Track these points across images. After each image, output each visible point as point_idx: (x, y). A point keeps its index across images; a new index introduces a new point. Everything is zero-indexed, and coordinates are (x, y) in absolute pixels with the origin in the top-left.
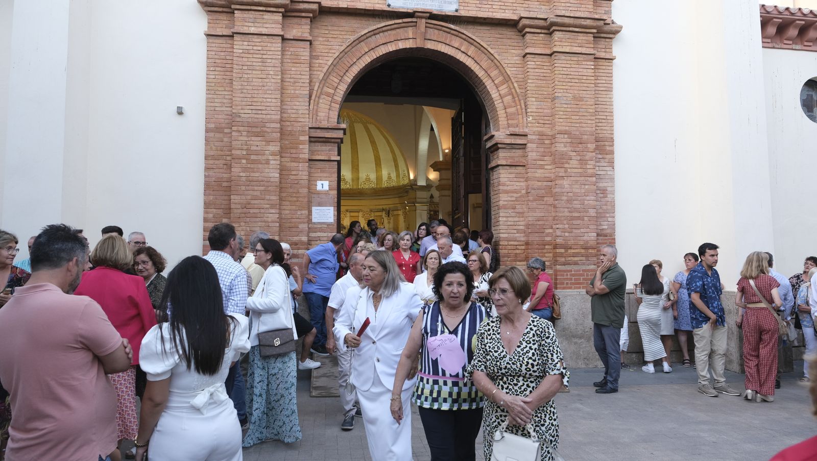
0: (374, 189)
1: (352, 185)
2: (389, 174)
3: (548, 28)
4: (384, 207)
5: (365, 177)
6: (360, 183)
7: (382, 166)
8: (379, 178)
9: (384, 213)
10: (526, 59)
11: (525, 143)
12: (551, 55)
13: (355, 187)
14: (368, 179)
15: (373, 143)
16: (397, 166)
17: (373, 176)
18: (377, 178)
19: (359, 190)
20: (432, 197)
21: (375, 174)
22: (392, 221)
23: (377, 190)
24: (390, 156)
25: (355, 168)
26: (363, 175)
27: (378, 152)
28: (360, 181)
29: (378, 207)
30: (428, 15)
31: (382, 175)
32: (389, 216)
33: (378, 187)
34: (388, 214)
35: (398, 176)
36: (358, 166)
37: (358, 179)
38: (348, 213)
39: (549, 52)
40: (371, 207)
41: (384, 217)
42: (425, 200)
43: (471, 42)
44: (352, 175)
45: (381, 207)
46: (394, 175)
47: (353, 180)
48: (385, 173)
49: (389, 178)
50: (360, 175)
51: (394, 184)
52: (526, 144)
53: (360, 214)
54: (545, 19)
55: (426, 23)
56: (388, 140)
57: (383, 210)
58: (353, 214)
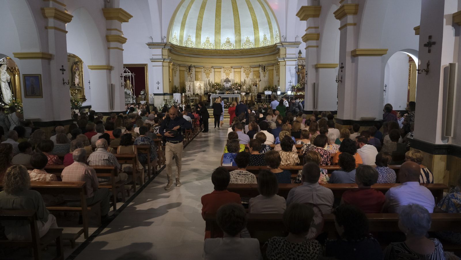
0: (253, 48)
1: (236, 46)
2: (265, 36)
4: (261, 63)
5: (245, 39)
6: (242, 44)
7: (259, 29)
8: (257, 40)
9: (260, 68)
13: (238, 48)
14: (248, 41)
15: (251, 9)
16: (271, 28)
17: (252, 38)
18: (255, 40)
19: (241, 50)
20: (300, 53)
21: (254, 36)
22: (267, 75)
23: (255, 49)
24: (265, 20)
25: (238, 31)
26: (244, 38)
27: (256, 17)
28: (242, 42)
29: (256, 64)
31: (259, 36)
32: (264, 71)
33: (256, 47)
34: (264, 69)
35: (272, 36)
36: (240, 30)
37: (240, 41)
38: (232, 69)
40: (251, 64)
41: (260, 72)
42: (294, 56)
44: (235, 38)
45: (258, 64)
46: (268, 36)
47: (236, 42)
48: (261, 35)
49: (265, 39)
50: (242, 38)
51: (269, 44)
53: (242, 70)
56: (263, 5)
57: (260, 66)
58: (236, 70)
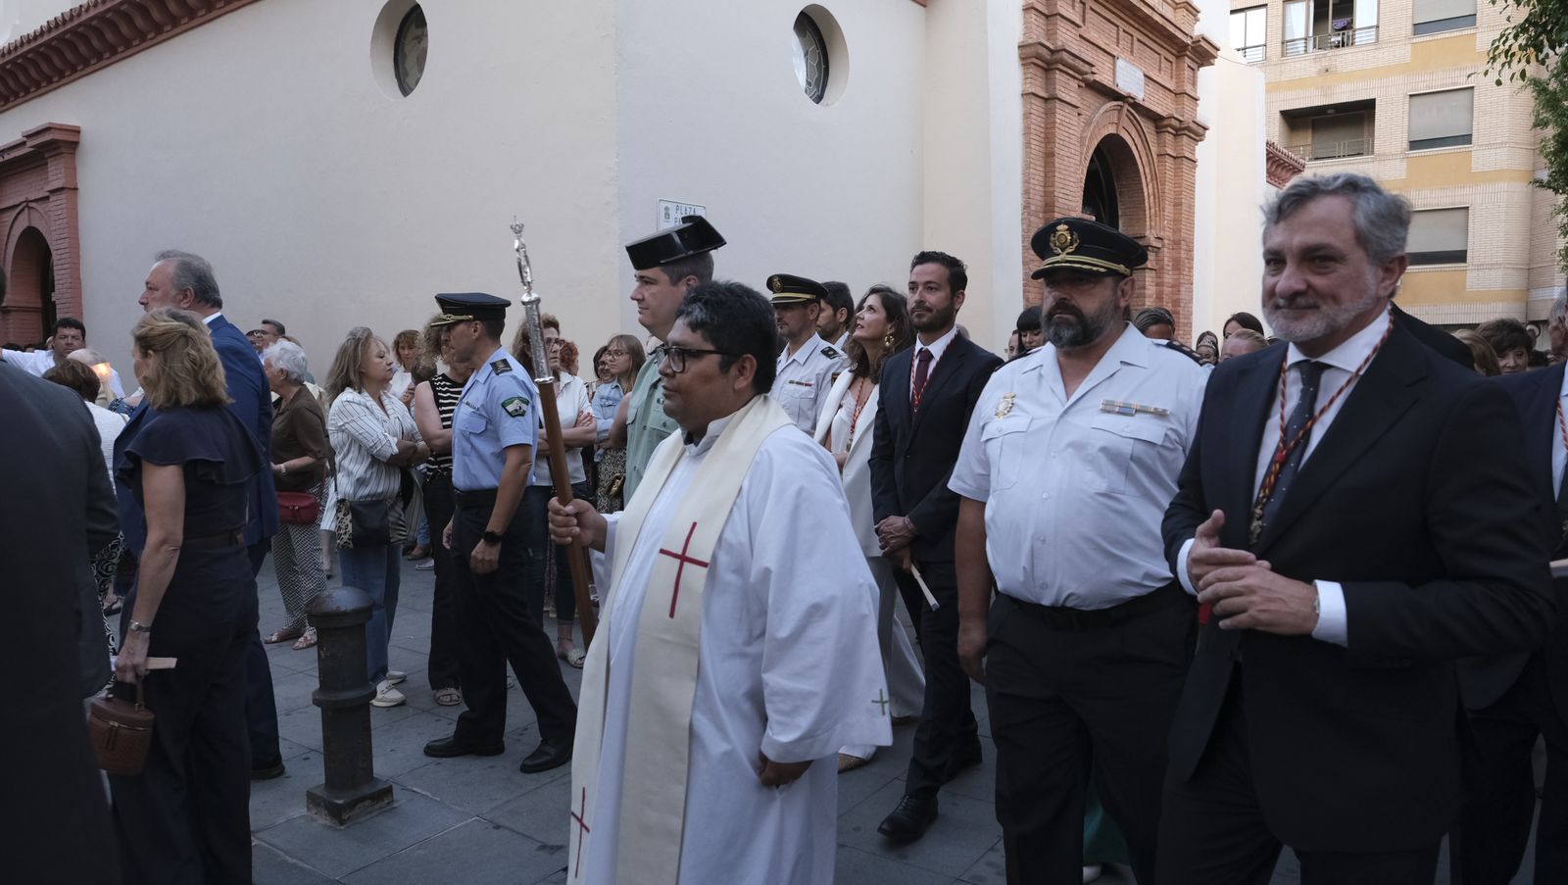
3: (1177, 130)
10: (1161, 159)
11: (1160, 246)
12: (1175, 158)
30: (1132, 101)
39: (1174, 155)
43: (1141, 133)
52: (1159, 248)
54: (1180, 121)
55: (1128, 110)
